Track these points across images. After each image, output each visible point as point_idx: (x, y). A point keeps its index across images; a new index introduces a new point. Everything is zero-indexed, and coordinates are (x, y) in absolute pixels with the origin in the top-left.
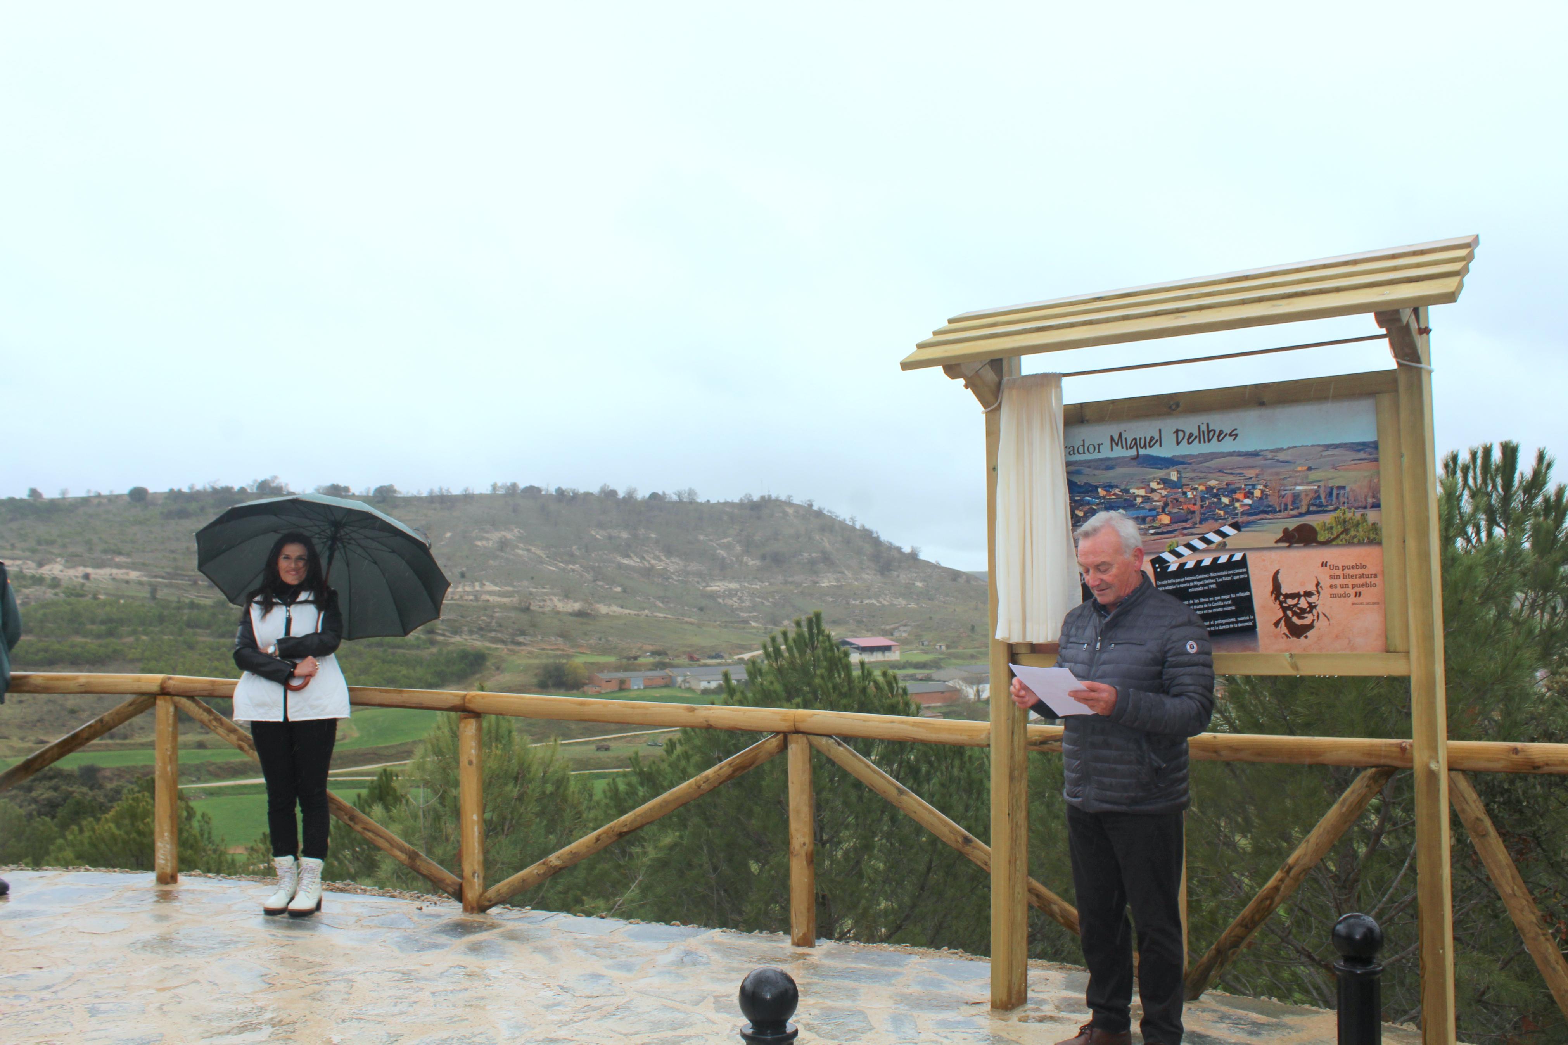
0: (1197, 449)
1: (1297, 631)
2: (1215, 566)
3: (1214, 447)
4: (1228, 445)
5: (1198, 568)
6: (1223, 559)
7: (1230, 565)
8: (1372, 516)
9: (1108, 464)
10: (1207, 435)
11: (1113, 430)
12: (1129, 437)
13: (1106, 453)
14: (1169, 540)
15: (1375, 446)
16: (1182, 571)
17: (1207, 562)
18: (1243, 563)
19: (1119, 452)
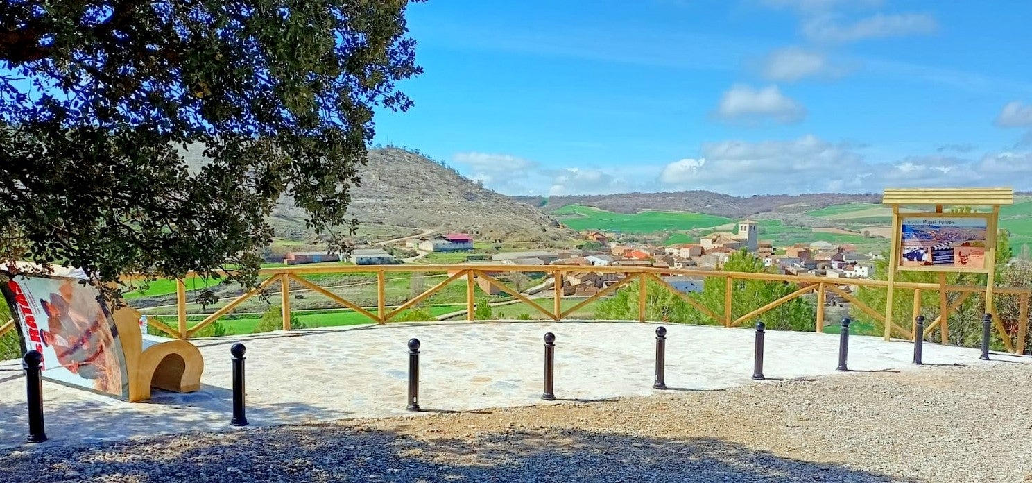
0: (944, 225)
1: (963, 263)
2: (946, 249)
3: (949, 225)
4: (952, 225)
5: (942, 250)
6: (948, 248)
7: (950, 249)
8: (983, 241)
9: (922, 226)
10: (947, 222)
11: (924, 219)
12: (928, 221)
13: (922, 224)
14: (936, 243)
15: (985, 228)
16: (938, 250)
17: (944, 248)
18: (953, 249)
19: (925, 224)
